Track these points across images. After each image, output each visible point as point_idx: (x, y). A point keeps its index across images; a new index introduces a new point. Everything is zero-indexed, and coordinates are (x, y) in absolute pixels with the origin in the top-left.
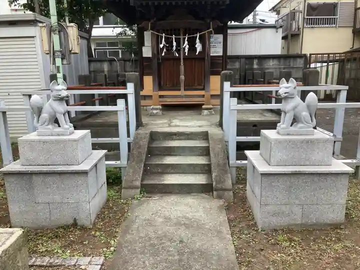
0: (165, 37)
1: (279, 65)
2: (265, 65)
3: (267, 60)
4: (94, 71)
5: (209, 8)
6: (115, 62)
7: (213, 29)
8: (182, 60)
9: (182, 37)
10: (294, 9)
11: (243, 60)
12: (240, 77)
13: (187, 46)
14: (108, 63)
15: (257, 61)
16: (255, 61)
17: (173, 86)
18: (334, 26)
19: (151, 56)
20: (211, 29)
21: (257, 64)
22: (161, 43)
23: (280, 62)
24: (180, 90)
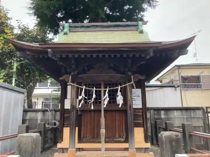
0: (85, 89)
1: (182, 115)
2: (171, 115)
3: (172, 112)
4: (29, 120)
5: (129, 62)
6: (47, 113)
7: (134, 82)
8: (103, 112)
9: (102, 90)
10: (172, 79)
11: (152, 111)
12: (151, 125)
13: (108, 99)
14: (42, 113)
15: (164, 112)
16: (163, 112)
17: (93, 137)
18: (201, 89)
19: (69, 108)
20: (132, 82)
21: (165, 115)
22: (80, 95)
23: (182, 113)
24: (100, 142)
